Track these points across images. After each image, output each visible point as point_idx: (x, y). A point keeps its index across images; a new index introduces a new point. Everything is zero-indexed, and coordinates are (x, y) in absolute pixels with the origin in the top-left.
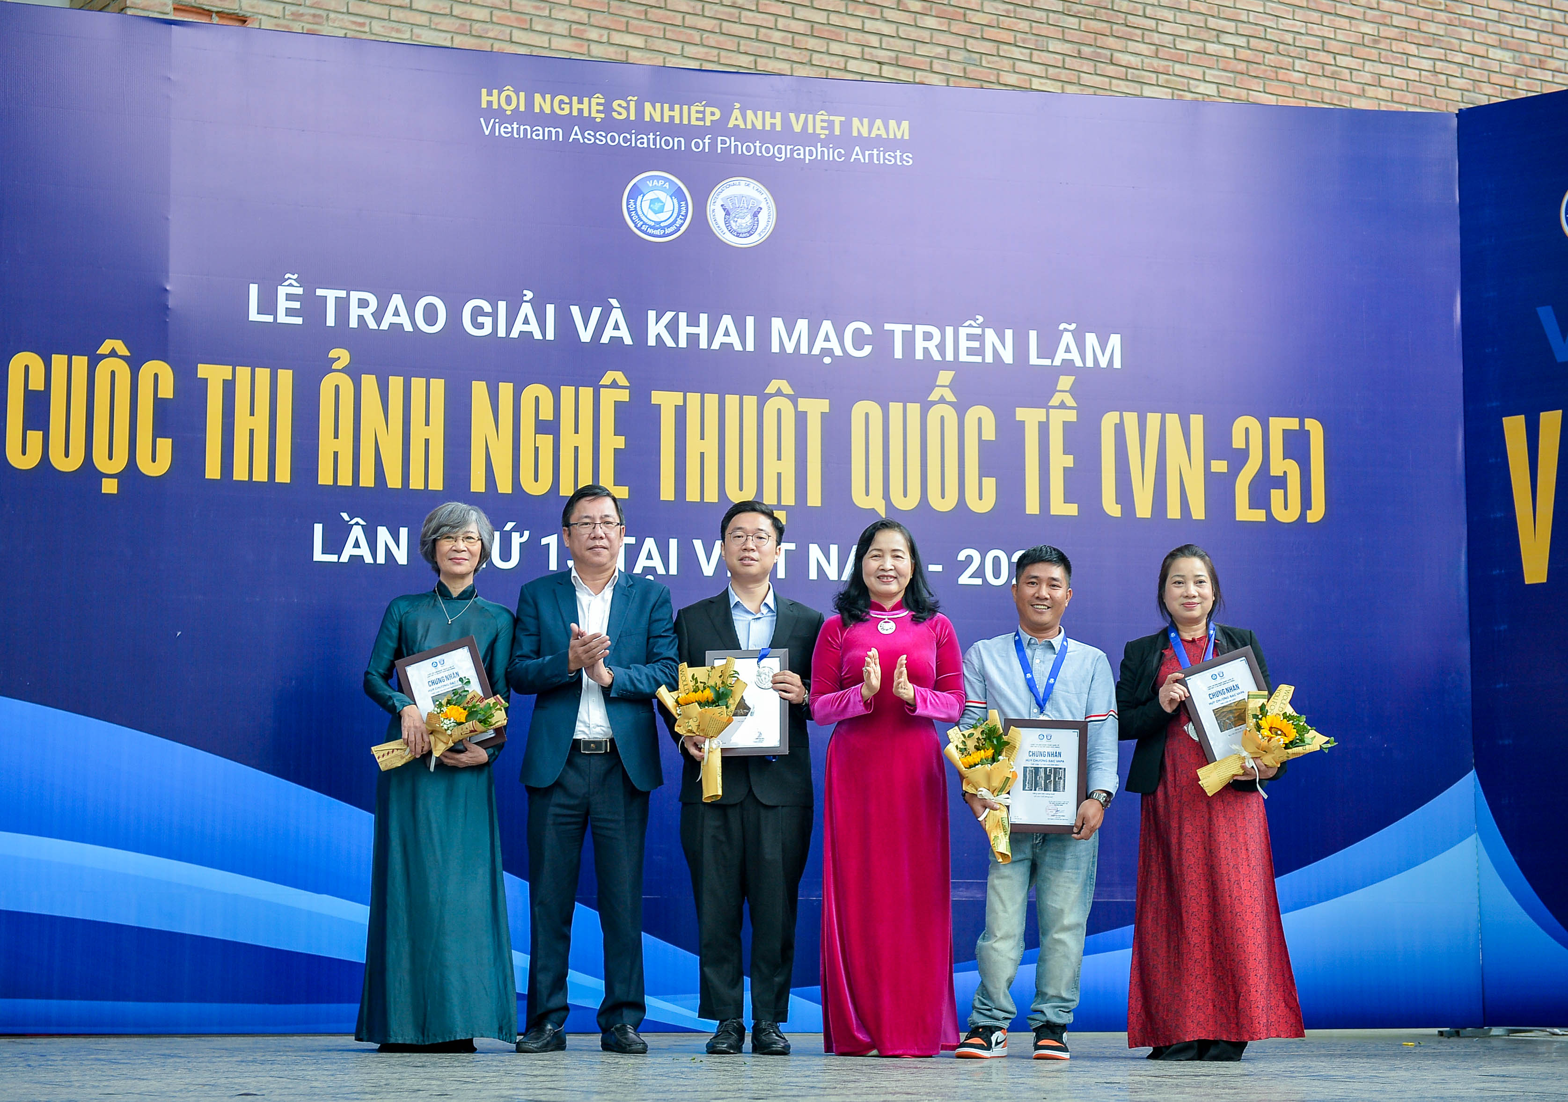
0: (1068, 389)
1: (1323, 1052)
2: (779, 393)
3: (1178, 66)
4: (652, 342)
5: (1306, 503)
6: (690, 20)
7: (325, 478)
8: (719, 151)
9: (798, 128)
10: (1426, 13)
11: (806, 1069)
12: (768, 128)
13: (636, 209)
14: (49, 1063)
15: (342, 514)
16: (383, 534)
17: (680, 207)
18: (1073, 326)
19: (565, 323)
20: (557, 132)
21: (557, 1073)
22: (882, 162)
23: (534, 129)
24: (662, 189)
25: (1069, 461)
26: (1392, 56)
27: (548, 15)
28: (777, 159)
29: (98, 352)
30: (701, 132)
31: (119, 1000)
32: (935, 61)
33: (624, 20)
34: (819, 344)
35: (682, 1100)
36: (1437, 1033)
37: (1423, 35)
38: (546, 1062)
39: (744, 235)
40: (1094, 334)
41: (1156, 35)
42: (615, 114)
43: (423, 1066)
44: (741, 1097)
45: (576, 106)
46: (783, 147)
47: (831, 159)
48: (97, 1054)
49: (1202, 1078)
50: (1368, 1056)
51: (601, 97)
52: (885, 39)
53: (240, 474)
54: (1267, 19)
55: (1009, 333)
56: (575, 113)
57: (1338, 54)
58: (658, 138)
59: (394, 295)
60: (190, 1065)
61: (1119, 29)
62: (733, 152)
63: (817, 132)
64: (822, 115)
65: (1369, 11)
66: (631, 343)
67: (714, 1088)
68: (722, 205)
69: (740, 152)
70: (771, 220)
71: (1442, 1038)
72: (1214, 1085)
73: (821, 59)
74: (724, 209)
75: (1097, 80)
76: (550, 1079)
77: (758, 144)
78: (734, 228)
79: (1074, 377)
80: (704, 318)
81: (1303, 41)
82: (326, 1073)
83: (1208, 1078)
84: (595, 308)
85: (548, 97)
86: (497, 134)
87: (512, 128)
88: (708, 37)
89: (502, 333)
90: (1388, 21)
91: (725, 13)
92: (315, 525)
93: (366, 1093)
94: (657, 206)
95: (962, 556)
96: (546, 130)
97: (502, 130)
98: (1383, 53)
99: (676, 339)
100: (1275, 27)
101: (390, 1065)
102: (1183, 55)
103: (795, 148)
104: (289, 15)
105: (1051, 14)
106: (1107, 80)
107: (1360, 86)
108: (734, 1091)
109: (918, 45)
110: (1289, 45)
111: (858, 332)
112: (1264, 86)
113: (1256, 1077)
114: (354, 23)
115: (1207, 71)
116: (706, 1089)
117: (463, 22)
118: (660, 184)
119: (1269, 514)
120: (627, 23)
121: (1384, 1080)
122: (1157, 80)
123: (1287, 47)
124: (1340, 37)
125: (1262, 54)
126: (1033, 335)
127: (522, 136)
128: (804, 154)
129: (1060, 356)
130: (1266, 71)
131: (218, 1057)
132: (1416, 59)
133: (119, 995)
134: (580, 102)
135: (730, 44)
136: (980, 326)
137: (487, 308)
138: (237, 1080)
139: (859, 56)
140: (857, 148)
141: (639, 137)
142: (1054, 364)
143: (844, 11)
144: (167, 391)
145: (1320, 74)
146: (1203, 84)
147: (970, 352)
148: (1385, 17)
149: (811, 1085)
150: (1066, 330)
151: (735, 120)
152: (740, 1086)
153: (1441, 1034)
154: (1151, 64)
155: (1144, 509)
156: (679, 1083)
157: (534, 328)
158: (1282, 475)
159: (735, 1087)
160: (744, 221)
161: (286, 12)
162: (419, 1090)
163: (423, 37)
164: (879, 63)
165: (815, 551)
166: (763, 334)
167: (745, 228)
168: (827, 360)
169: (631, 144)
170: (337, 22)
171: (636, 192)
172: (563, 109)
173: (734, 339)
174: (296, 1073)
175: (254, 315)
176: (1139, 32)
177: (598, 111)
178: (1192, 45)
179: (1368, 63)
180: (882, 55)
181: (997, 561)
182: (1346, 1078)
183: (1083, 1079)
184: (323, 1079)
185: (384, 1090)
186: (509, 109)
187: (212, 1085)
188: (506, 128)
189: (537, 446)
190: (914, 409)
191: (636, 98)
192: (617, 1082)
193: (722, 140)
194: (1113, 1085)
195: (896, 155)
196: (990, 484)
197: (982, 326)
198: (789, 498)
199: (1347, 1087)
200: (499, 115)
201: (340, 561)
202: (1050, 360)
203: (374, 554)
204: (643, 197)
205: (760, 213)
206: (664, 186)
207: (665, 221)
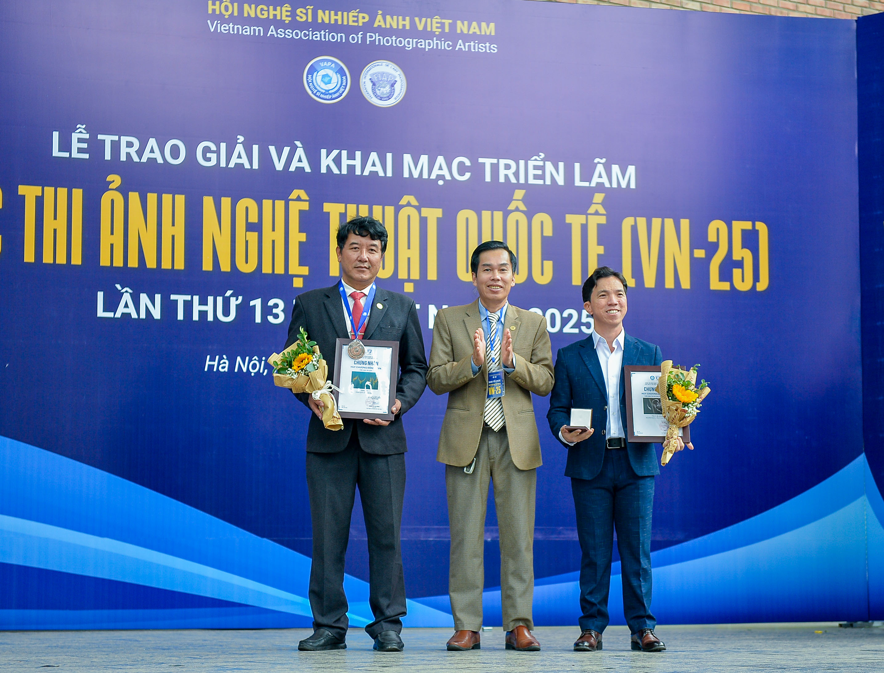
0: (600, 202)
2: (409, 204)
4: (324, 170)
5: (756, 278)
7: (104, 261)
8: (368, 43)
9: (420, 27)
12: (400, 27)
13: (312, 82)
15: (116, 285)
16: (144, 299)
17: (342, 80)
18: (604, 160)
19: (265, 157)
20: (259, 30)
22: (477, 50)
23: (244, 28)
24: (329, 68)
25: (601, 250)
28: (406, 48)
30: (355, 30)
34: (436, 172)
36: (838, 625)
39: (385, 99)
40: (618, 166)
42: (298, 18)
45: (272, 12)
46: (411, 40)
47: (443, 48)
49: (679, 653)
50: (791, 639)
51: (289, 6)
53: (48, 259)
55: (561, 165)
56: (271, 17)
58: (327, 34)
59: (150, 139)
60: (14, 649)
62: (377, 43)
63: (433, 30)
64: (436, 19)
66: (310, 171)
68: (370, 79)
69: (382, 44)
70: (403, 89)
71: (840, 629)
72: (686, 657)
74: (372, 82)
76: (251, 656)
77: (394, 38)
78: (379, 94)
79: (604, 194)
80: (358, 154)
82: (104, 653)
83: (683, 653)
84: (285, 147)
85: (253, 6)
86: (219, 31)
87: (229, 27)
89: (223, 164)
92: (98, 292)
93: (128, 665)
94: (327, 79)
96: (252, 28)
97: (222, 28)
99: (340, 168)
103: (419, 41)
111: (461, 164)
112: (733, 5)
118: (329, 64)
119: (732, 285)
121: (797, 654)
126: (577, 166)
127: (235, 32)
128: (424, 45)
129: (595, 180)
134: (275, 9)
136: (542, 160)
137: (213, 147)
138: (43, 658)
140: (460, 41)
141: (314, 33)
142: (591, 186)
147: (536, 177)
150: (599, 163)
151: (379, 22)
153: (841, 626)
155: (650, 282)
157: (244, 161)
158: (741, 259)
160: (385, 89)
162: (163, 663)
165: (432, 310)
166: (398, 165)
167: (385, 94)
168: (441, 183)
169: (309, 38)
171: (312, 70)
172: (263, 14)
173: (378, 168)
175: (56, 153)
177: (287, 16)
181: (553, 316)
182: (774, 652)
183: (602, 654)
184: (100, 657)
185: (140, 663)
186: (227, 14)
187: (26, 661)
188: (225, 27)
189: (247, 239)
190: (499, 215)
191: (312, 7)
192: (295, 658)
193: (370, 35)
194: (620, 657)
195: (486, 46)
196: (549, 265)
197: (544, 160)
198: (415, 275)
199: (773, 658)
200: (221, 18)
201: (115, 316)
202: (588, 183)
203: (138, 312)
204: (318, 73)
205: (396, 84)
206: (331, 66)
207: (332, 89)
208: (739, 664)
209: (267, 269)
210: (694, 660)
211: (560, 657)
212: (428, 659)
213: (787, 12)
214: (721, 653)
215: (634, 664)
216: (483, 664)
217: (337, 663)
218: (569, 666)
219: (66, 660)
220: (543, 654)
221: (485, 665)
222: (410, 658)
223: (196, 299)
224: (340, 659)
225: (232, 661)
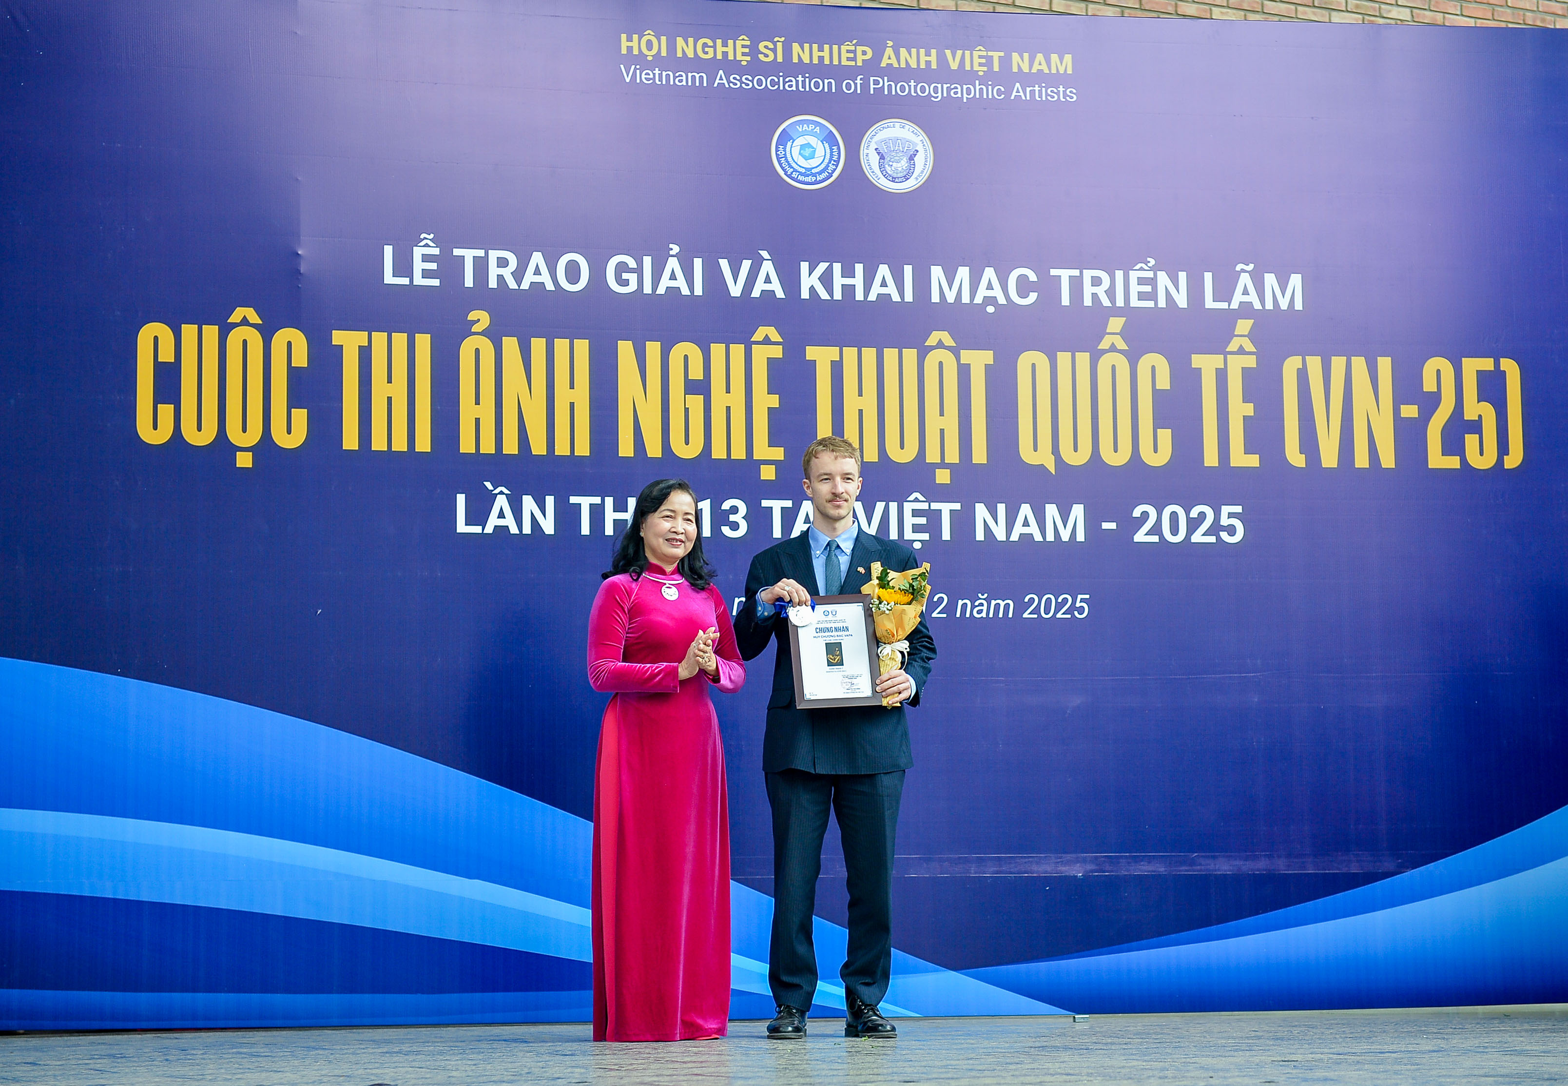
0: (1246, 334)
1: (1526, 1027)
2: (940, 345)
4: (805, 294)
5: (1503, 448)
7: (467, 446)
8: (872, 92)
9: (954, 66)
11: (970, 1052)
12: (923, 66)
13: (785, 156)
14: (188, 1057)
15: (485, 483)
16: (528, 503)
17: (832, 152)
18: (1251, 267)
19: (713, 277)
20: (701, 78)
21: (708, 1059)
22: (1044, 99)
23: (677, 75)
24: (812, 134)
25: (1249, 409)
28: (933, 99)
29: (229, 321)
30: (850, 73)
34: (982, 293)
35: (829, 1084)
38: (701, 1049)
39: (900, 180)
40: (1273, 275)
42: (761, 57)
43: (572, 1055)
44: (892, 1080)
45: (720, 49)
46: (939, 86)
47: (990, 97)
48: (241, 1047)
49: (1387, 1054)
51: (746, 38)
53: (379, 444)
55: (1182, 276)
56: (719, 56)
58: (807, 80)
59: (534, 253)
60: (332, 1056)
62: (886, 93)
63: (975, 69)
64: (979, 52)
66: (783, 296)
67: (868, 1072)
68: (876, 149)
69: (894, 93)
70: (928, 163)
72: (1397, 1062)
74: (879, 153)
76: (699, 1065)
77: (912, 84)
78: (889, 172)
79: (1253, 321)
80: (859, 268)
82: (469, 1062)
83: (1393, 1055)
84: (744, 261)
85: (691, 40)
86: (638, 81)
87: (654, 74)
89: (648, 289)
92: (458, 495)
93: (504, 1082)
94: (807, 152)
95: (1137, 513)
96: (690, 75)
97: (643, 76)
99: (830, 291)
101: (538, 1054)
103: (953, 87)
106: (1293, 7)
108: (886, 1074)
111: (1022, 279)
112: (1461, 9)
113: (1445, 1054)
116: (859, 1073)
118: (810, 128)
119: (1464, 461)
122: (1346, 6)
126: (1208, 277)
127: (664, 82)
128: (961, 92)
129: (1238, 298)
131: (364, 1049)
133: (266, 988)
134: (725, 45)
136: (1151, 269)
137: (632, 264)
138: (374, 1071)
140: (1018, 85)
141: (787, 80)
142: (1231, 307)
144: (301, 359)
146: (1395, 9)
147: (1142, 296)
149: (970, 1067)
150: (1243, 271)
151: (888, 58)
152: (895, 1070)
155: (1329, 459)
156: (832, 1067)
157: (681, 283)
158: (1477, 419)
159: (890, 1070)
160: (899, 165)
162: (559, 1078)
165: (981, 511)
166: (922, 283)
167: (901, 172)
168: (990, 309)
169: (779, 87)
171: (785, 138)
172: (706, 53)
173: (891, 290)
174: (438, 1064)
175: (389, 278)
177: (744, 54)
181: (1174, 516)
182: (1541, 1052)
183: (1260, 1058)
184: (463, 1069)
185: (523, 1078)
186: (650, 55)
187: (348, 1076)
188: (647, 74)
189: (687, 407)
190: (1083, 358)
191: (783, 39)
192: (768, 1068)
193: (874, 80)
194: (1290, 1063)
195: (1059, 91)
196: (1165, 436)
197: (1154, 269)
198: (953, 456)
199: (1539, 1061)
200: (640, 60)
201: (485, 532)
202: (1227, 304)
203: (519, 524)
204: (793, 142)
205: (917, 156)
206: (814, 131)
207: (816, 167)
208: (1482, 1072)
209: (718, 452)
210: (1409, 1067)
211: (1193, 1063)
212: (979, 1068)
213: (1553, 19)
214: (1455, 1054)
215: (1310, 1075)
216: (1065, 1077)
217: (834, 1075)
218: (1204, 1078)
219: (410, 1074)
220: (1165, 1059)
221: (1069, 1077)
222: (950, 1067)
223: (609, 501)
224: (839, 1069)
225: (668, 1074)
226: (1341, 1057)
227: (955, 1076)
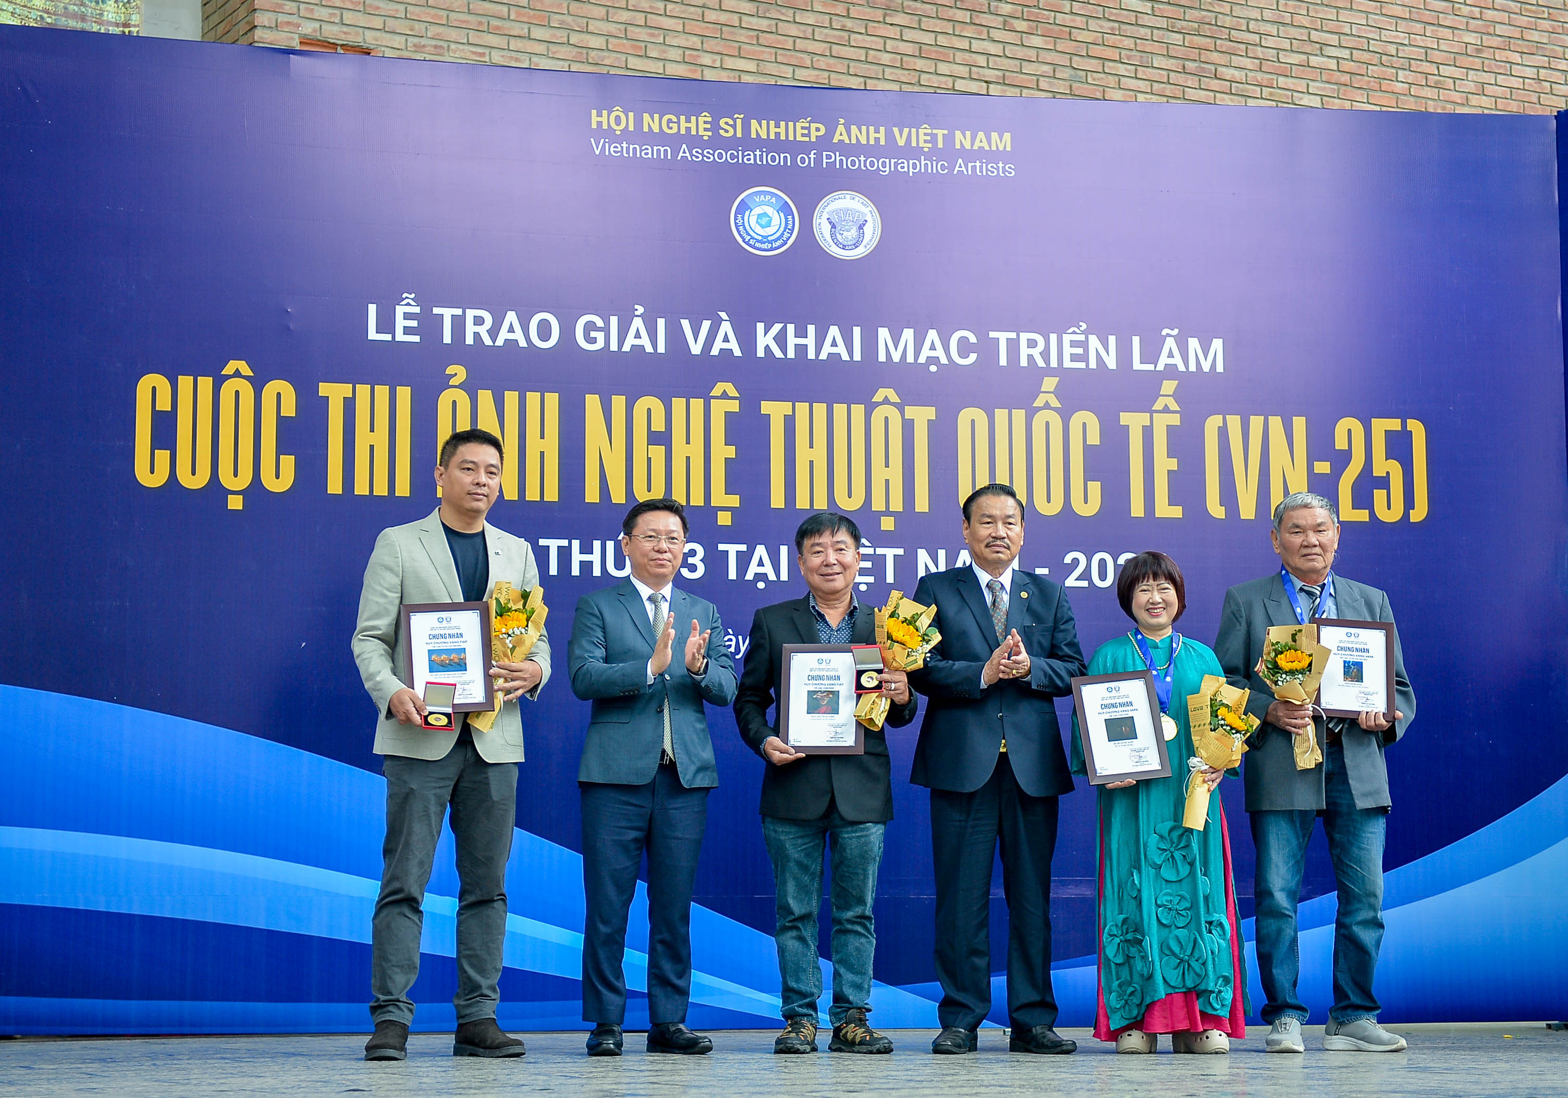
0: (1171, 393)
1: (1428, 1044)
2: (886, 401)
3: (1281, 80)
4: (761, 353)
5: (1409, 502)
6: (800, 44)
8: (824, 166)
9: (901, 142)
10: (1529, 22)
12: (872, 142)
13: (743, 224)
14: (175, 1062)
17: (786, 221)
18: (1175, 332)
19: (676, 337)
20: (666, 151)
22: (984, 174)
23: (643, 148)
24: (769, 204)
25: (1173, 464)
26: (1495, 64)
27: (662, 42)
28: (881, 173)
29: (222, 373)
30: (805, 148)
31: (249, 1001)
32: (1041, 79)
33: (737, 45)
34: (925, 353)
36: (1545, 1026)
37: (1526, 43)
39: (850, 247)
40: (1196, 339)
41: (1259, 49)
42: (722, 132)
43: (535, 1063)
44: (837, 1090)
45: (684, 125)
46: (887, 161)
47: (935, 171)
50: (1472, 1049)
51: (708, 115)
52: (991, 58)
53: (361, 488)
54: (1371, 31)
55: (1112, 339)
56: (683, 132)
57: (1441, 64)
58: (764, 154)
60: (310, 1062)
61: (1223, 45)
62: (838, 166)
63: (920, 146)
64: (925, 130)
65: (1471, 21)
66: (740, 355)
67: (813, 1081)
68: (828, 219)
69: (845, 167)
70: (876, 232)
71: (1550, 1031)
73: (929, 80)
74: (830, 223)
75: (1202, 95)
77: (862, 158)
78: (840, 240)
79: (1177, 382)
80: (811, 329)
81: (1406, 52)
82: (439, 1069)
84: (704, 321)
85: (656, 116)
86: (607, 153)
87: (622, 148)
88: (818, 60)
89: (614, 347)
90: (1491, 30)
91: (834, 36)
93: (471, 1088)
94: (764, 221)
95: (1068, 559)
96: (656, 148)
97: (612, 149)
98: (1486, 62)
99: (784, 350)
100: (1378, 39)
102: (1286, 67)
103: (899, 162)
104: (410, 47)
105: (1155, 31)
106: (1212, 94)
107: (1465, 95)
108: (831, 1084)
109: (1024, 63)
110: (1393, 56)
111: (963, 341)
113: (1353, 1069)
114: (474, 53)
115: (1311, 83)
116: (805, 1083)
117: (580, 50)
118: (767, 199)
119: (1372, 514)
120: (740, 48)
121: (1481, 1072)
122: (1261, 93)
123: (1390, 58)
124: (1442, 47)
125: (1365, 66)
126: (1136, 340)
127: (631, 155)
128: (906, 166)
129: (1163, 361)
130: (1369, 82)
131: (340, 1055)
132: (1519, 67)
134: (688, 121)
135: (840, 66)
136: (1083, 332)
137: (600, 323)
138: (350, 1077)
139: (967, 76)
140: (960, 161)
141: (746, 154)
142: (1157, 369)
143: (951, 32)
144: (289, 410)
145: (1424, 84)
146: (1306, 96)
147: (1074, 358)
148: (1488, 26)
149: (909, 1078)
150: (1169, 335)
151: (840, 135)
152: (839, 1080)
153: (1549, 1027)
154: (1255, 78)
155: (1248, 510)
157: (645, 341)
158: (1385, 475)
159: (834, 1080)
160: (849, 234)
161: (409, 44)
162: (523, 1085)
163: (541, 65)
164: (986, 82)
165: (923, 556)
166: (870, 343)
167: (851, 241)
168: (933, 369)
169: (738, 160)
170: (458, 52)
171: (744, 208)
172: (671, 128)
173: (841, 349)
174: (410, 1070)
175: (373, 334)
176: (1243, 47)
177: (705, 130)
178: (1296, 59)
179: (1471, 72)
180: (990, 74)
181: (1102, 563)
182: (1444, 1069)
183: (1181, 1072)
186: (618, 129)
187: (325, 1082)
188: (615, 147)
189: (649, 456)
190: (1019, 415)
191: (742, 116)
193: (826, 155)
194: (1208, 1077)
195: (999, 167)
196: (1095, 488)
197: (1086, 333)
198: (897, 505)
199: (1443, 1078)
200: (609, 135)
202: (1153, 365)
204: (750, 212)
205: (866, 225)
206: (771, 201)
207: (772, 235)
211: (1118, 1076)
212: (917, 1079)
213: (1452, 106)
214: (1363, 1070)
215: (1228, 1089)
216: (998, 1088)
217: (781, 1085)
218: (1130, 1091)
219: (384, 1080)
221: (1003, 1088)
223: (576, 544)
226: (1257, 1071)
227: (896, 1087)
